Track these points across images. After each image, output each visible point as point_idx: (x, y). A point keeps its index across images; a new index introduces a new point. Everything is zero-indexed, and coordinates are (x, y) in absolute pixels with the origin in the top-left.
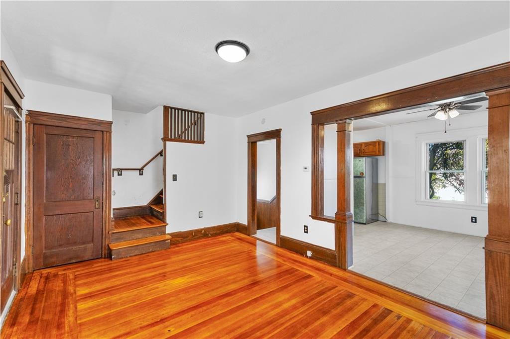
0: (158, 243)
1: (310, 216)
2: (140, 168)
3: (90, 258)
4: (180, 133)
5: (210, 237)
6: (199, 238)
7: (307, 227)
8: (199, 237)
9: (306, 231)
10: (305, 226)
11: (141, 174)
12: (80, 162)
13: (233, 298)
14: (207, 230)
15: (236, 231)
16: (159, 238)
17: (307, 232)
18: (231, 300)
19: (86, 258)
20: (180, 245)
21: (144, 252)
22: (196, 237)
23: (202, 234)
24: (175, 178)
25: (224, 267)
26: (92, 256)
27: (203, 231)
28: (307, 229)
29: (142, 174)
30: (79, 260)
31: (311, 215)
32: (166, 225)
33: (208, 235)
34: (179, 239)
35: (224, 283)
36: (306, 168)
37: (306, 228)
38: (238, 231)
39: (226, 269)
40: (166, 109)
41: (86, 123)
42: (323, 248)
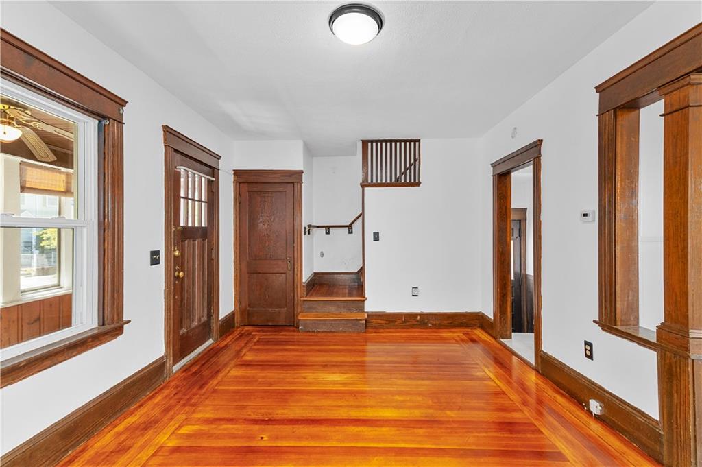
0: (351, 322)
1: (594, 321)
2: (348, 224)
3: (284, 324)
4: (398, 175)
5: (430, 328)
6: (412, 326)
7: (590, 345)
8: (414, 325)
9: (588, 353)
10: (586, 343)
11: (350, 232)
12: (274, 219)
13: (371, 431)
14: (425, 316)
15: (479, 327)
16: (354, 316)
17: (591, 357)
18: (366, 433)
19: (280, 323)
20: (382, 330)
21: (333, 330)
22: (407, 324)
23: (418, 321)
24: (376, 237)
25: (405, 379)
26: (285, 322)
27: (419, 317)
28: (591, 351)
29: (352, 233)
30: (275, 324)
31: (597, 319)
32: (364, 301)
33: (426, 324)
34: (383, 322)
35: (383, 402)
36: (585, 215)
37: (588, 347)
38: (482, 327)
39: (408, 382)
40: (365, 143)
41: (278, 175)
42: (628, 405)
